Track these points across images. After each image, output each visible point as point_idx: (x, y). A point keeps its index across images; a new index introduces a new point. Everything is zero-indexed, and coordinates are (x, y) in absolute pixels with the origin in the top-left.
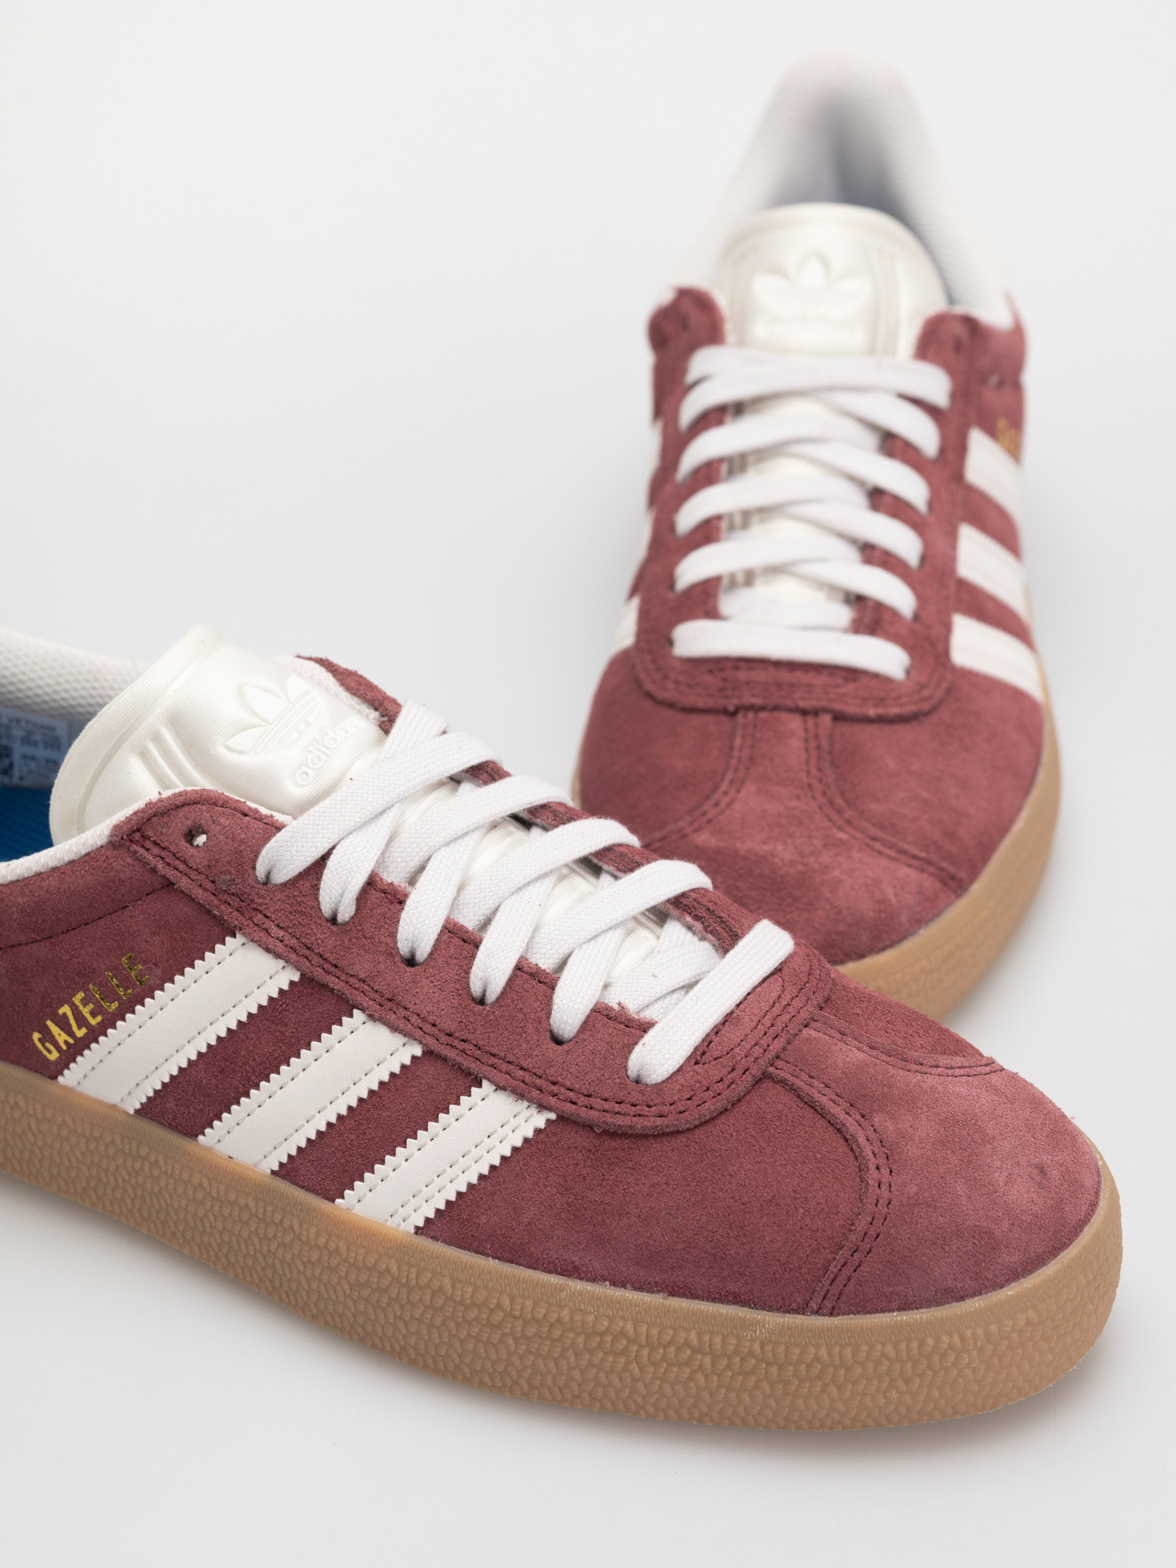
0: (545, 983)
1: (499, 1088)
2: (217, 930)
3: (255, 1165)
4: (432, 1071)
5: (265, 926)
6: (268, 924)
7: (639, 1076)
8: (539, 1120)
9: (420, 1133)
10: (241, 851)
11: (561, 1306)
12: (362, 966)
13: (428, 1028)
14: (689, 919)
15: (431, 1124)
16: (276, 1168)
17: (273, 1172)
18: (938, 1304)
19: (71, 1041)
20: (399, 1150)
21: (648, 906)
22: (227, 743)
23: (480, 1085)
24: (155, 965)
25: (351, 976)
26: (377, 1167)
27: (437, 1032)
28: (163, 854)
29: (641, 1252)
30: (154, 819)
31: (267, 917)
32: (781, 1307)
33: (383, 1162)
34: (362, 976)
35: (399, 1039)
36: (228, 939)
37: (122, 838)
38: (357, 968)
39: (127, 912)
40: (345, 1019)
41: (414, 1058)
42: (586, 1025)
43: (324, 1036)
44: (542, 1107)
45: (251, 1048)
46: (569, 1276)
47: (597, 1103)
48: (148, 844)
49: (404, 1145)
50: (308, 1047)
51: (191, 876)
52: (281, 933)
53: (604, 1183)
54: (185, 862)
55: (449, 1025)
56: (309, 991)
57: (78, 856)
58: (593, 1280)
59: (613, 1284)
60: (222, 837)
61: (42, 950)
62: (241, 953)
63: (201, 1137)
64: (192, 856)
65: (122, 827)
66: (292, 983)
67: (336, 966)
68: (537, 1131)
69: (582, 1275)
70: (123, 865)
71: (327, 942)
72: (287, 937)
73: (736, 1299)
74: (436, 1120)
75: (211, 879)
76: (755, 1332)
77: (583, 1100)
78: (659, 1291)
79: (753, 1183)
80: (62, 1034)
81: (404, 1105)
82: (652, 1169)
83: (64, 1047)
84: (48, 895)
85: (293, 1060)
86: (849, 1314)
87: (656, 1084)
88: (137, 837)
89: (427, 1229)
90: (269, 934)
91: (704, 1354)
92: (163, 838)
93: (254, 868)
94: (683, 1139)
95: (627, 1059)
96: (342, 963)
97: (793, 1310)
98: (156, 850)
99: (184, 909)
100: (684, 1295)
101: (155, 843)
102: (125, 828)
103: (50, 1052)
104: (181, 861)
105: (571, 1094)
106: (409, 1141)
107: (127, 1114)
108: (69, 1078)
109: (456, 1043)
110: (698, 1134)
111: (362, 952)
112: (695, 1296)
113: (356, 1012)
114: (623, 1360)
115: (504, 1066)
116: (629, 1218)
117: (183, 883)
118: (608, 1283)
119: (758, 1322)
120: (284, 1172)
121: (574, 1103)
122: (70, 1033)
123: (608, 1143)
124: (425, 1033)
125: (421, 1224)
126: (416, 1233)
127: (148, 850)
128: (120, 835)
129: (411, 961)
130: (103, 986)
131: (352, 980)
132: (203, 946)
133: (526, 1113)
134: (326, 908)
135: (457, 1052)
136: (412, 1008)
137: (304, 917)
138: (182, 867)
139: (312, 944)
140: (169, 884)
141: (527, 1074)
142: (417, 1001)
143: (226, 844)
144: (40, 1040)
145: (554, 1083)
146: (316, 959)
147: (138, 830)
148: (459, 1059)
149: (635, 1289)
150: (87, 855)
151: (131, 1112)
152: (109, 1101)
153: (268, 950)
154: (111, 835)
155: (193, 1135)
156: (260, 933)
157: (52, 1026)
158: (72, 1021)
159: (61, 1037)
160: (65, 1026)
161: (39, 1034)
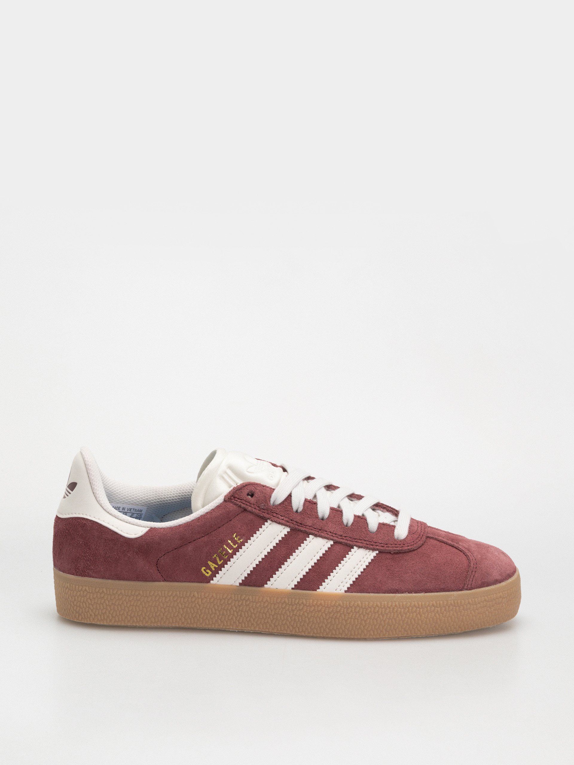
0: (363, 519)
1: (359, 547)
2: (261, 521)
3: (286, 588)
4: (338, 547)
5: (277, 517)
6: (278, 516)
7: (398, 538)
8: (374, 554)
9: (339, 565)
10: (265, 496)
11: (395, 602)
12: (309, 522)
13: (334, 535)
14: (382, 509)
15: (342, 562)
16: (293, 587)
17: (292, 589)
18: (495, 584)
19: (217, 566)
20: (334, 571)
21: (373, 504)
22: (248, 470)
23: (353, 548)
24: (243, 535)
25: (306, 526)
26: (328, 577)
27: (337, 536)
28: (242, 501)
29: (415, 582)
30: (237, 492)
31: (277, 514)
32: (457, 590)
33: (330, 575)
34: (310, 525)
35: (326, 540)
36: (266, 523)
37: (229, 498)
38: (308, 523)
39: (232, 521)
40: (307, 539)
41: (331, 545)
42: (378, 528)
43: (302, 545)
44: (373, 550)
45: (279, 553)
46: (395, 593)
47: (390, 546)
48: (236, 499)
49: (335, 569)
50: (298, 549)
51: (252, 506)
52: (283, 517)
53: (399, 566)
54: (249, 503)
55: (340, 533)
56: (294, 533)
57: (214, 507)
58: (403, 593)
59: (409, 593)
60: (259, 493)
61: (205, 539)
62: (270, 526)
63: (265, 586)
64: (251, 500)
65: (228, 495)
66: (288, 532)
67: (301, 524)
68: (375, 557)
69: (399, 592)
70: (231, 507)
71: (298, 518)
72: (285, 518)
73: (444, 590)
74: (343, 560)
75: (258, 506)
76: (451, 598)
77: (385, 546)
78: (422, 592)
79: (439, 559)
80: (213, 564)
81: (332, 558)
82: (411, 560)
83: (213, 569)
84: (208, 520)
85: (294, 554)
86: (475, 589)
87: (403, 539)
88: (232, 498)
89: (349, 590)
90: (279, 519)
91: (438, 607)
92: (242, 496)
93: (270, 501)
94: (416, 552)
95: (393, 533)
96: (303, 523)
97: (460, 590)
98: (239, 500)
99: (251, 517)
100: (429, 592)
101: (238, 499)
102: (229, 495)
103: (208, 573)
104: (248, 502)
105: (382, 545)
106: (336, 568)
108: (215, 581)
109: (344, 538)
110: (420, 550)
111: (308, 518)
112: (432, 592)
113: (310, 536)
114: (415, 614)
115: (360, 541)
116: (409, 573)
117: (249, 509)
118: (407, 593)
119: (452, 594)
120: (296, 587)
121: (383, 547)
122: (217, 564)
123: (396, 556)
124: (334, 537)
125: (346, 589)
126: (345, 592)
127: (237, 501)
128: (228, 498)
129: (323, 519)
130: (228, 545)
131: (307, 527)
132: (258, 527)
133: (369, 554)
134: (295, 509)
135: (345, 540)
136: (328, 530)
137: (289, 512)
138: (248, 504)
139: (293, 518)
140: (245, 510)
141: (367, 542)
142: (329, 528)
143: (261, 494)
144: (205, 570)
145: (376, 543)
146: (295, 523)
147: (232, 496)
148: (346, 542)
149: (415, 593)
150: (218, 506)
151: (238, 585)
152: (230, 584)
153: (279, 523)
154: (225, 498)
155: (262, 585)
156: (276, 519)
157: (210, 563)
158: (218, 559)
159: (213, 566)
160: (215, 562)
161: (204, 568)
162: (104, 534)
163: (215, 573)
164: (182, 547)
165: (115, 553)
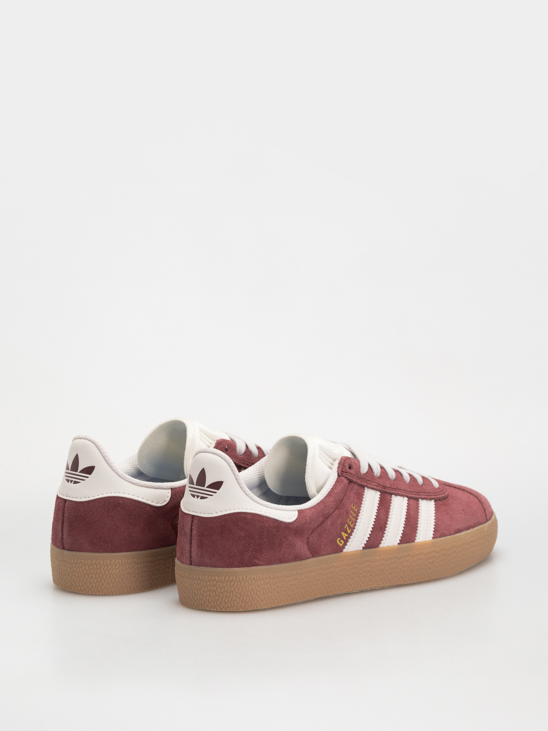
1: (422, 499)
2: (362, 489)
4: (412, 502)
5: (370, 483)
8: (433, 502)
9: (419, 516)
10: (358, 467)
13: (406, 492)
15: (419, 513)
16: (399, 542)
17: (399, 544)
19: (347, 536)
20: (418, 522)
24: (357, 504)
26: (417, 528)
27: (408, 492)
28: (348, 474)
29: (464, 521)
30: (343, 466)
31: (369, 481)
35: (403, 498)
36: (365, 491)
37: (341, 473)
38: (388, 485)
39: (347, 493)
40: (392, 498)
41: (407, 501)
43: (391, 504)
44: (431, 499)
45: (382, 515)
47: (436, 494)
48: (344, 473)
50: (390, 509)
51: (354, 477)
52: (373, 483)
54: (352, 474)
56: (384, 495)
57: (334, 483)
61: (337, 512)
62: (368, 493)
63: (381, 545)
64: (352, 472)
65: (339, 470)
66: (380, 496)
67: (385, 487)
68: (435, 505)
70: (343, 480)
71: (381, 482)
75: (356, 476)
81: (413, 511)
85: (389, 513)
90: (372, 485)
92: (345, 469)
96: (385, 485)
98: (346, 474)
99: (356, 487)
103: (341, 543)
106: (418, 519)
107: (361, 550)
108: (346, 549)
111: (386, 481)
113: (393, 496)
115: (421, 494)
117: (353, 479)
120: (401, 542)
124: (406, 494)
125: (433, 536)
126: (434, 539)
129: (394, 480)
130: (351, 515)
131: (388, 489)
132: (362, 495)
133: (429, 503)
134: (376, 475)
135: (412, 495)
136: (401, 489)
138: (352, 476)
139: (378, 483)
140: (351, 481)
141: (425, 494)
142: (400, 487)
143: (355, 466)
144: (339, 541)
145: (430, 493)
146: (381, 487)
147: (341, 471)
148: (414, 496)
150: (336, 481)
151: (362, 549)
152: (356, 550)
153: (373, 489)
154: (338, 474)
155: (377, 546)
156: (370, 486)
157: (343, 533)
158: (348, 529)
159: (344, 535)
160: (346, 532)
161: (339, 539)
162: (266, 523)
163: (346, 542)
164: (323, 523)
165: (278, 539)
